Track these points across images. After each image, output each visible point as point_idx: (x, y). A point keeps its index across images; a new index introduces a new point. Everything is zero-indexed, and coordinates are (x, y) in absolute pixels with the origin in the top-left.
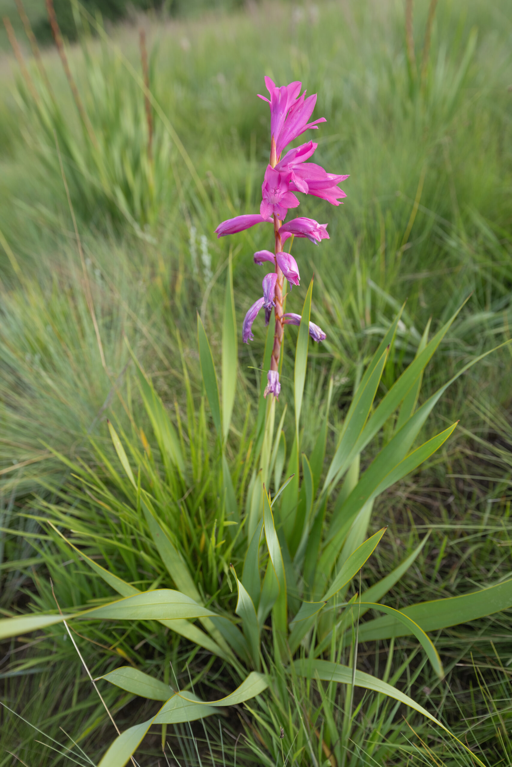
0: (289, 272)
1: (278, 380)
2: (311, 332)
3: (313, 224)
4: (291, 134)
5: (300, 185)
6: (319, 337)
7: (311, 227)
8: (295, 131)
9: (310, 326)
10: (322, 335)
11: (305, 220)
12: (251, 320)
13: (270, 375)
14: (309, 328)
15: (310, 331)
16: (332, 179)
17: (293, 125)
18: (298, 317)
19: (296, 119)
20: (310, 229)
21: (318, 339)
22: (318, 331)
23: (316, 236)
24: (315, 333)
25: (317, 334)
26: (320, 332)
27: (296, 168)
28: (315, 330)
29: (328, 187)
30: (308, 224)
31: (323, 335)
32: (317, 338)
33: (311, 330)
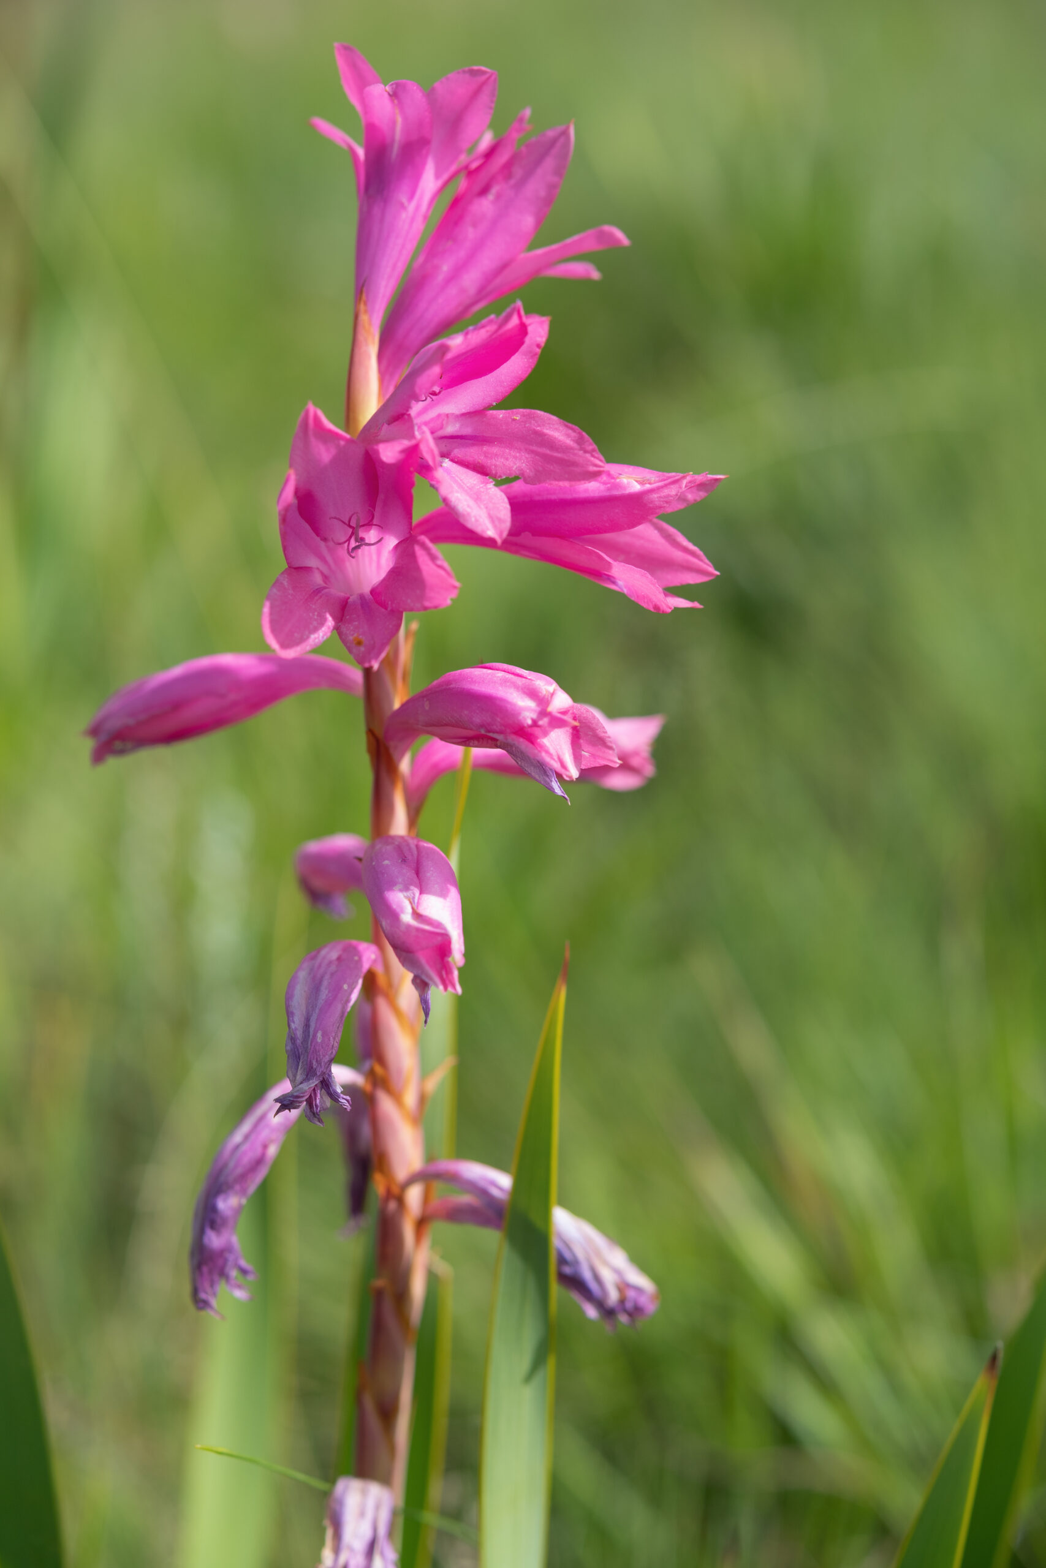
0: (409, 926)
1: (382, 1530)
2: (567, 1270)
3: (532, 693)
4: (452, 291)
5: (472, 503)
6: (613, 1296)
7: (526, 708)
8: (471, 280)
9: (560, 1237)
10: (628, 1286)
11: (500, 674)
12: (237, 1187)
13: (341, 1503)
14: (555, 1242)
15: (562, 1260)
16: (636, 487)
17: (462, 253)
18: (494, 1184)
19: (475, 225)
20: (519, 714)
21: (608, 1313)
22: (606, 1263)
23: (550, 755)
24: (587, 1275)
25: (597, 1278)
26: (617, 1272)
27: (460, 434)
28: (589, 1260)
29: (615, 527)
30: (512, 690)
31: (639, 1290)
32: (600, 1304)
33: (567, 1255)
